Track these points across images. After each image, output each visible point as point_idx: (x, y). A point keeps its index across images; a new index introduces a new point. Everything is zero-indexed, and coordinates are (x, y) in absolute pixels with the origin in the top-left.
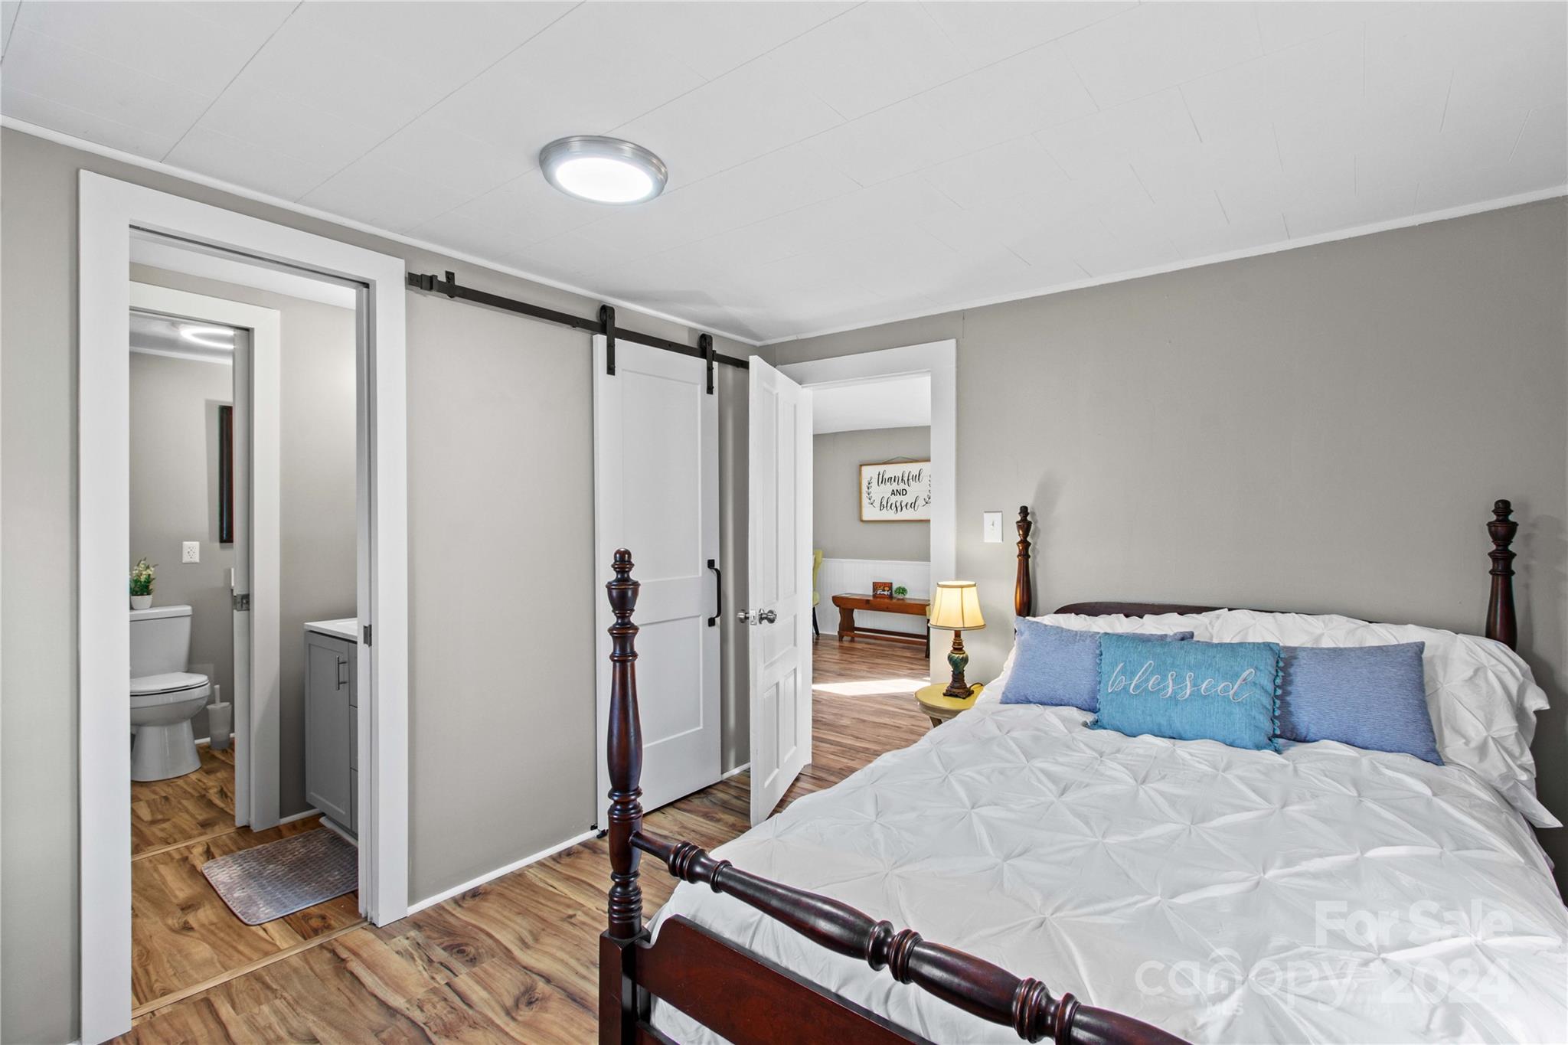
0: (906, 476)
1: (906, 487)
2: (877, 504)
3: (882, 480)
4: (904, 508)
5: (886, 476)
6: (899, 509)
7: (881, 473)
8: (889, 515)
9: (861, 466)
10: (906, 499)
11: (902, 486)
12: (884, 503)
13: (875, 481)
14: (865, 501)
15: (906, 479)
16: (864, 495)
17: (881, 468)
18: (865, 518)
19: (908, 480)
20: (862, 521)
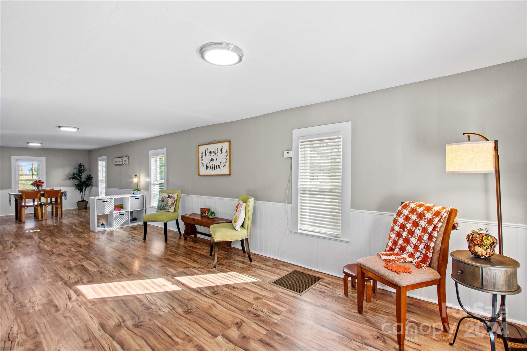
0: (216, 150)
1: (216, 157)
2: (205, 166)
3: (208, 153)
4: (216, 168)
5: (209, 151)
6: (214, 168)
7: (207, 149)
8: (210, 172)
9: (199, 146)
10: (217, 163)
11: (215, 156)
12: (208, 165)
13: (204, 154)
14: (201, 164)
15: (216, 152)
16: (200, 161)
17: (206, 147)
18: (201, 173)
19: (217, 152)
20: (199, 175)
